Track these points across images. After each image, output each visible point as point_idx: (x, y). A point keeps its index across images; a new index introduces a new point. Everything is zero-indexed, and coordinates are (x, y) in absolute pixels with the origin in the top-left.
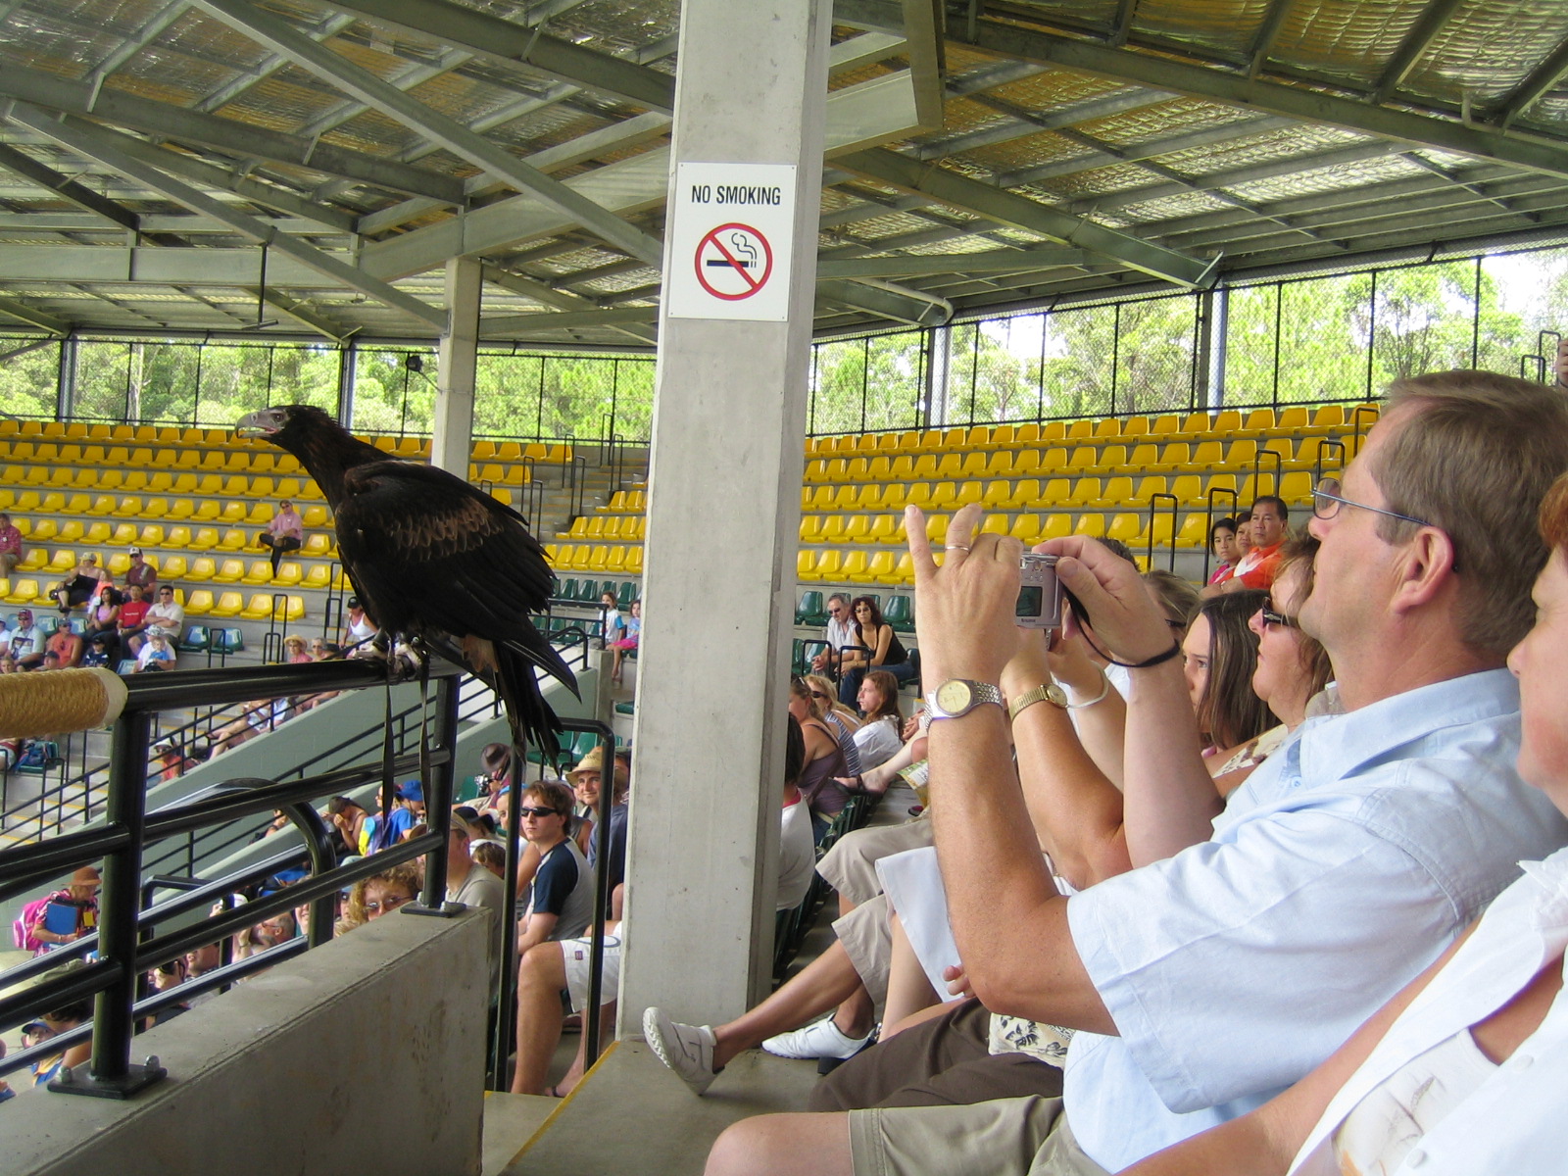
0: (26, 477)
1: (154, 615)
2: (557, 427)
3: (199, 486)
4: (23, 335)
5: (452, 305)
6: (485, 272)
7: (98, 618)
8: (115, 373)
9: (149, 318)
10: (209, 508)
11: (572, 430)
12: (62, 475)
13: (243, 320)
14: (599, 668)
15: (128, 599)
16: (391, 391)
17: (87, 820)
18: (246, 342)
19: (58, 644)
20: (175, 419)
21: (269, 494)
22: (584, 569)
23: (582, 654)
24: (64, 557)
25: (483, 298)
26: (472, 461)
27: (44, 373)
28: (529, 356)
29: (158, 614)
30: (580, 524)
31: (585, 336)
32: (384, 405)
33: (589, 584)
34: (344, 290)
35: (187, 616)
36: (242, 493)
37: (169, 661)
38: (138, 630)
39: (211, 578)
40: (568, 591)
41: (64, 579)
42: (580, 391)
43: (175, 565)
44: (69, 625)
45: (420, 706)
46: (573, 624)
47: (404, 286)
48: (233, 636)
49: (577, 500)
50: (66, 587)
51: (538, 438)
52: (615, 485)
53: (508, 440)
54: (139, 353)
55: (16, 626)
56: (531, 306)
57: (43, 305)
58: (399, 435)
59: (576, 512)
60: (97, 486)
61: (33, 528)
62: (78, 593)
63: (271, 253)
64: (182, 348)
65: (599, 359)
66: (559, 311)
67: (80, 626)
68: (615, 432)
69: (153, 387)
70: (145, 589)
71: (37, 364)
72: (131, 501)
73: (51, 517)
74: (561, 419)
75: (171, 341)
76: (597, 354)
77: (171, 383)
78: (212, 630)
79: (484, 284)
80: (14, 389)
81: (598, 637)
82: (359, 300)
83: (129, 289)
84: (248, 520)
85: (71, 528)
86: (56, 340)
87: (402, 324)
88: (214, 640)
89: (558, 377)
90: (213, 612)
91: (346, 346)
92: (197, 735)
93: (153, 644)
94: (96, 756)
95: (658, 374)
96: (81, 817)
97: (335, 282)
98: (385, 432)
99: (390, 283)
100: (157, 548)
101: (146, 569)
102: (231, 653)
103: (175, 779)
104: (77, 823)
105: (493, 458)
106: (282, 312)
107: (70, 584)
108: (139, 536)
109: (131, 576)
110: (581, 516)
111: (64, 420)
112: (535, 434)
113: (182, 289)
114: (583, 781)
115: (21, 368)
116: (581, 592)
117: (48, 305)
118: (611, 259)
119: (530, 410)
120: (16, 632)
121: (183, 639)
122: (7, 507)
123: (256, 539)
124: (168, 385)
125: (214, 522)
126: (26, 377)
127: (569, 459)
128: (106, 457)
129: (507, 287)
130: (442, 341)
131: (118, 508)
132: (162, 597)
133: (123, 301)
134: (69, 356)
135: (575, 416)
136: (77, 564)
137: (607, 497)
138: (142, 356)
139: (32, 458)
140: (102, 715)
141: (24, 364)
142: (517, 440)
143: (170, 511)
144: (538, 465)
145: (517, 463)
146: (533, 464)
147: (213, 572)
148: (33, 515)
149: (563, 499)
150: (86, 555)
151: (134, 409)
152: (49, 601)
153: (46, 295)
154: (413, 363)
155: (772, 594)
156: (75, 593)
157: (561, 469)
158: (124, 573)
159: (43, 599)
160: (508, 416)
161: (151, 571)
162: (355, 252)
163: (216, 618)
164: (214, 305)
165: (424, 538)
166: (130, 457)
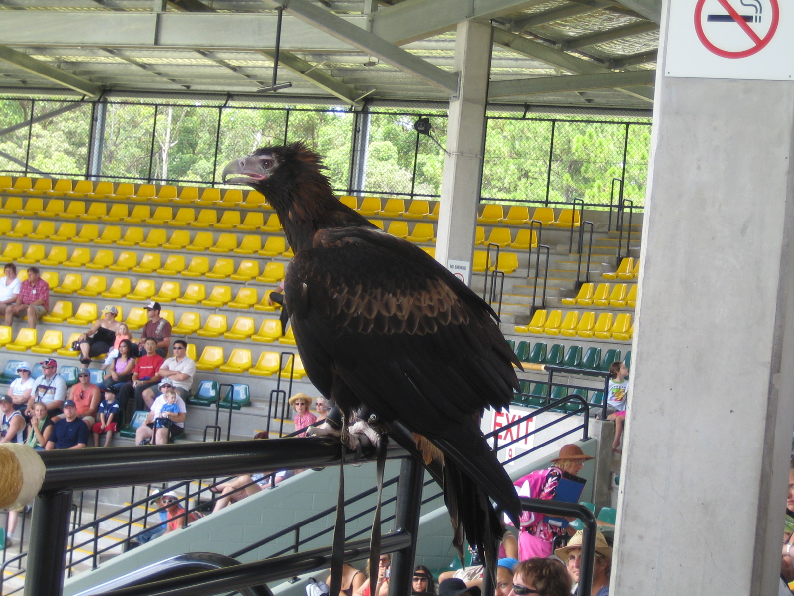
0: (56, 232)
1: (167, 368)
2: (568, 191)
3: (215, 244)
4: (62, 97)
5: (462, 68)
6: (496, 35)
7: (115, 369)
8: (145, 134)
9: (173, 81)
10: (224, 266)
11: (582, 195)
12: (89, 231)
13: (261, 83)
14: (599, 439)
15: (144, 352)
16: (406, 153)
17: (95, 566)
18: (267, 105)
19: (79, 393)
20: (200, 179)
21: (281, 254)
22: (589, 336)
23: (582, 423)
24: (87, 310)
25: (493, 61)
26: (478, 224)
27: (80, 134)
28: (541, 120)
29: (171, 368)
30: (587, 288)
31: (596, 100)
32: (397, 167)
33: (594, 351)
34: (359, 53)
35: (198, 370)
36: (256, 252)
37: (179, 414)
38: (153, 382)
39: (222, 334)
40: (572, 357)
41: (86, 331)
42: (592, 155)
43: (189, 321)
44: (87, 375)
45: (375, 490)
46: (575, 392)
47: (416, 49)
48: (240, 392)
49: (584, 266)
50: (88, 340)
51: (547, 202)
52: (624, 251)
53: (518, 203)
54: (167, 114)
55: (41, 374)
56: (541, 69)
57: (78, 69)
58: (409, 197)
59: (583, 278)
60: (121, 242)
61: (61, 282)
62: (99, 345)
63: (287, 17)
64: (207, 110)
65: (610, 122)
66: (571, 74)
67: (98, 377)
68: (625, 196)
69: (180, 148)
70: (160, 343)
71: (74, 125)
72: (151, 257)
73: (77, 271)
74: (572, 184)
75: (197, 103)
76: (609, 118)
77: (196, 144)
78: (221, 385)
79: (494, 47)
80: (53, 149)
81: (601, 406)
82: (372, 64)
83: (156, 53)
84: (260, 278)
85: (95, 282)
86: (88, 102)
87: (415, 87)
88: (223, 395)
89: (569, 141)
90: (222, 367)
91: (360, 108)
92: (202, 488)
93: (166, 397)
94: (107, 503)
95: (654, 137)
96: (90, 562)
97: (348, 45)
98: (398, 194)
99: (401, 47)
100: (173, 303)
101: (162, 323)
102: (239, 408)
103: (179, 530)
104: (85, 568)
105: (500, 222)
106: (297, 75)
107: (92, 336)
108: (157, 291)
109: (148, 330)
110: (588, 281)
111: (93, 179)
112: (544, 199)
113: (205, 52)
114: (573, 557)
115: (59, 129)
116: (584, 360)
117: (82, 68)
118: (624, 21)
119: (541, 173)
120: (41, 381)
121: (193, 393)
122: (38, 261)
123: (267, 297)
124: (193, 146)
125: (228, 279)
126: (64, 137)
127: (577, 224)
128: (130, 214)
129: (518, 49)
130: (451, 105)
131: (139, 264)
132: (175, 351)
133: (150, 64)
134: (99, 118)
135: (586, 181)
136: (98, 317)
137: (615, 264)
138: (170, 118)
139: (63, 215)
140: (16, 494)
141: (62, 125)
142: (527, 204)
143: (186, 267)
144: (545, 229)
145: (524, 227)
146: (541, 228)
147: (225, 329)
148: (61, 268)
149: (570, 265)
150: (108, 309)
151: (161, 168)
152: (71, 351)
153: (80, 59)
154: (423, 125)
155: (771, 377)
156: (96, 345)
157: (569, 234)
158: (141, 327)
159: (67, 349)
160: (519, 179)
161: (167, 326)
162: (368, 16)
163: (225, 373)
164: (234, 69)
165: (369, 309)
166: (152, 214)
